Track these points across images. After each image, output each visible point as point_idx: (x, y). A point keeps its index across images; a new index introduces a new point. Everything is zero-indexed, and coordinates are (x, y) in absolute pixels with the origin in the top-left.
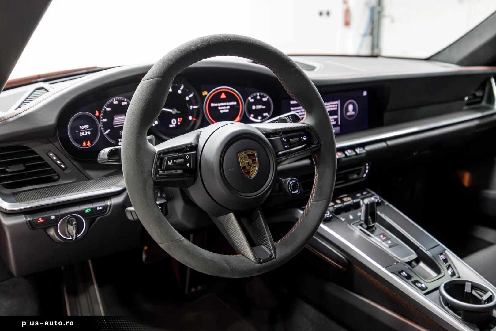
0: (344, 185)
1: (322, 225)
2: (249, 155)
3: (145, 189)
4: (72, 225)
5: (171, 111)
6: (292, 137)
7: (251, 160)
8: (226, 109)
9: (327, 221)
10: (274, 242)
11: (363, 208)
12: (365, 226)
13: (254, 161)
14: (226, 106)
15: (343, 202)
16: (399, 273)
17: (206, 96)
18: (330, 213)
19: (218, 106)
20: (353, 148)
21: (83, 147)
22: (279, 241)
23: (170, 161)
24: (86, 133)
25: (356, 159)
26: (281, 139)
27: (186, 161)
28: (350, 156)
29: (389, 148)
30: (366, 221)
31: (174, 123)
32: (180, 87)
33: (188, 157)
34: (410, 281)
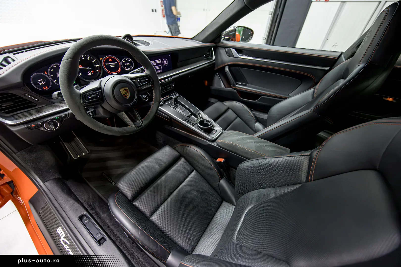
0: (166, 91)
1: (159, 107)
2: (125, 90)
3: (80, 111)
4: (51, 125)
5: (86, 68)
6: (142, 79)
7: (126, 91)
8: (113, 66)
9: (161, 106)
10: (142, 119)
11: (173, 99)
12: (175, 106)
13: (128, 92)
14: (113, 64)
15: (166, 97)
16: (185, 120)
17: (102, 60)
18: (162, 103)
19: (109, 65)
20: (167, 78)
21: (44, 89)
22: (144, 119)
23: (89, 96)
24: (43, 83)
25: (169, 82)
26: (138, 81)
27: (97, 95)
28: (167, 81)
29: (180, 76)
30: (175, 104)
31: (90, 73)
32: (88, 57)
33: (97, 93)
34: (189, 122)
